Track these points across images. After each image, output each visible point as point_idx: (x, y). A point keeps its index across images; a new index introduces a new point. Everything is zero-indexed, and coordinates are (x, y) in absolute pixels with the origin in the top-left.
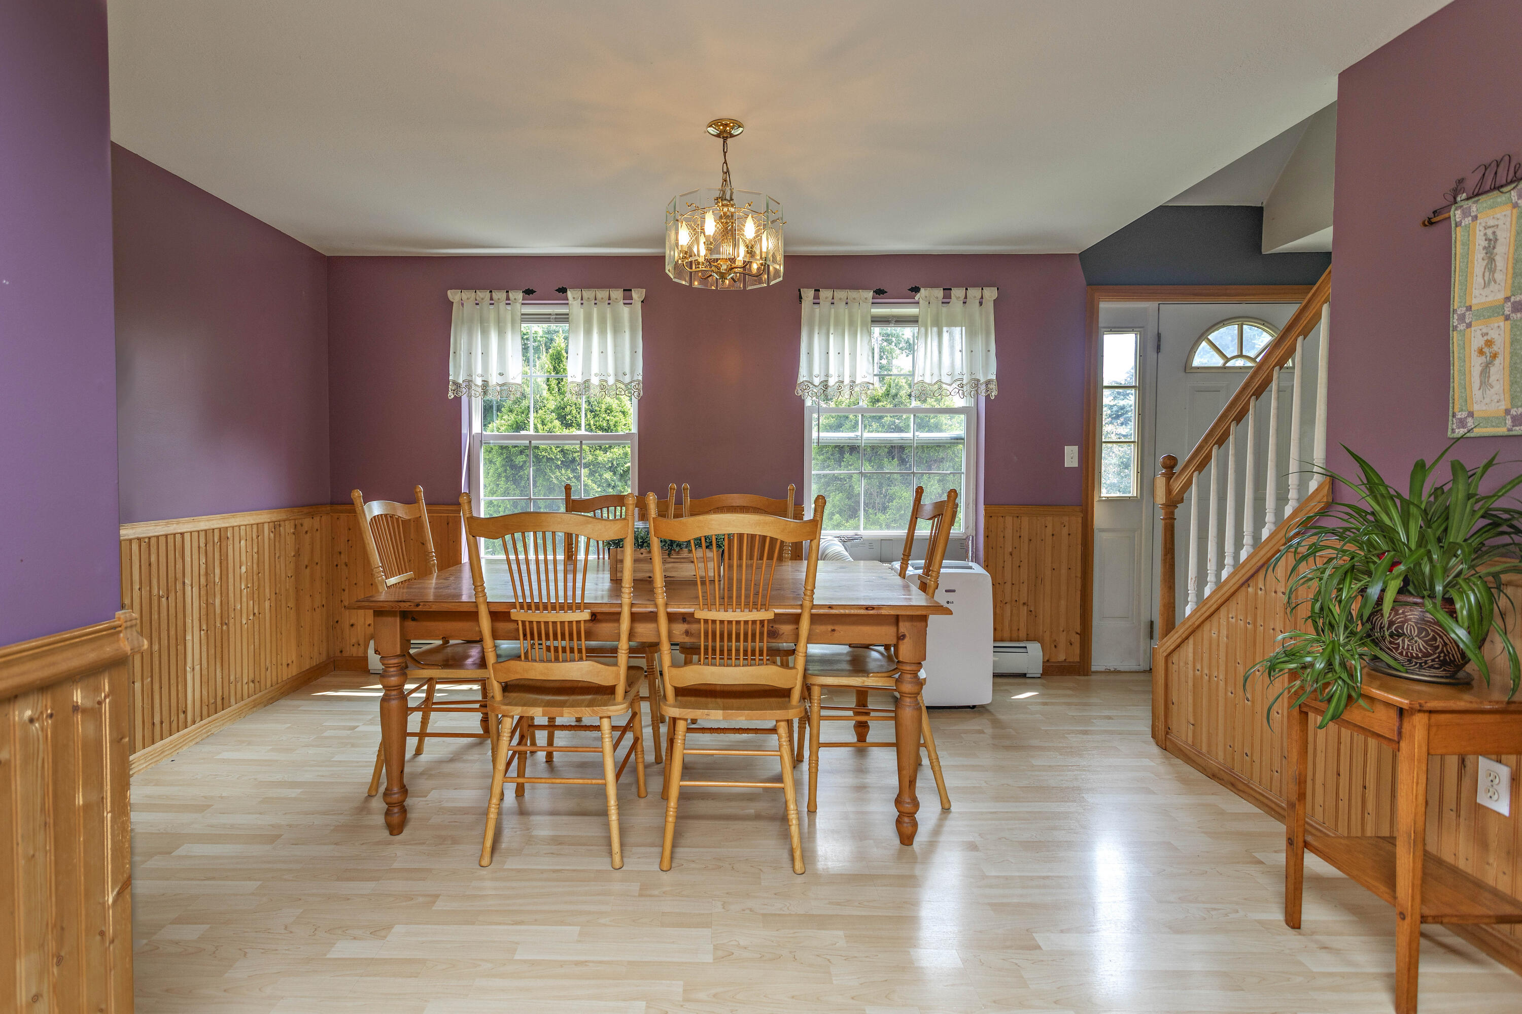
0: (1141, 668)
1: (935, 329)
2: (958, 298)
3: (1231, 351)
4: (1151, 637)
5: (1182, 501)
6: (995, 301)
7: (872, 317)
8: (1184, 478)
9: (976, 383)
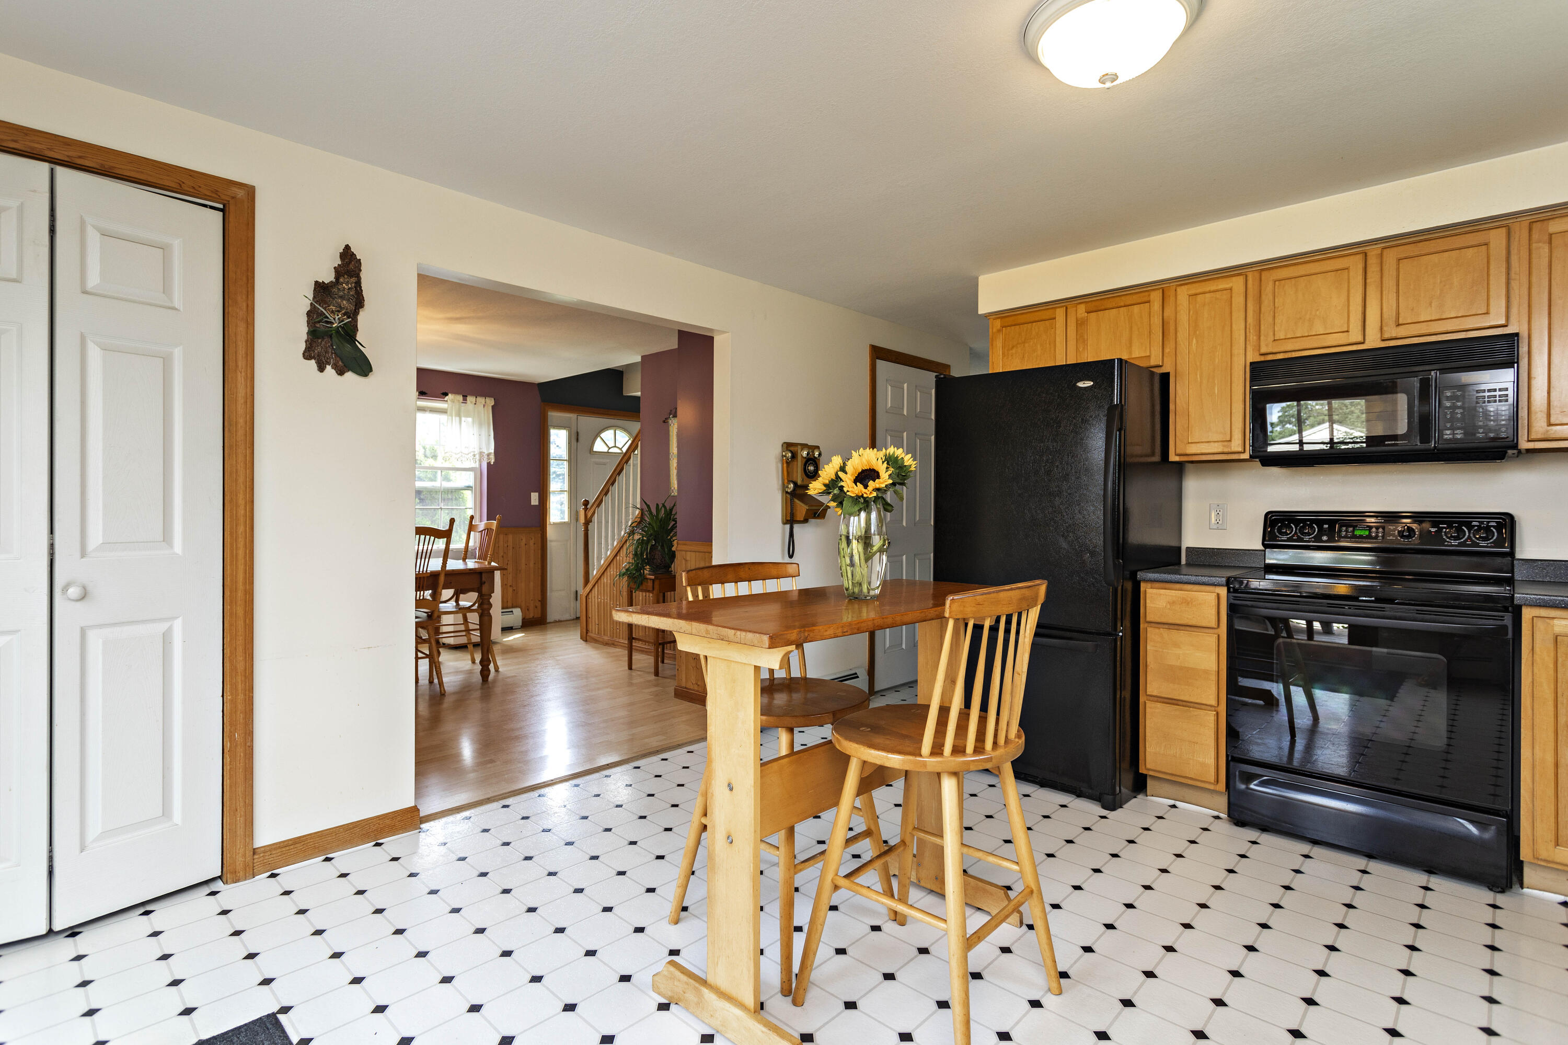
0: (572, 618)
1: (458, 418)
2: (471, 402)
3: (611, 444)
4: (577, 600)
5: (591, 521)
6: (492, 406)
7: (418, 407)
8: (592, 511)
9: (481, 453)
